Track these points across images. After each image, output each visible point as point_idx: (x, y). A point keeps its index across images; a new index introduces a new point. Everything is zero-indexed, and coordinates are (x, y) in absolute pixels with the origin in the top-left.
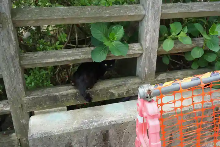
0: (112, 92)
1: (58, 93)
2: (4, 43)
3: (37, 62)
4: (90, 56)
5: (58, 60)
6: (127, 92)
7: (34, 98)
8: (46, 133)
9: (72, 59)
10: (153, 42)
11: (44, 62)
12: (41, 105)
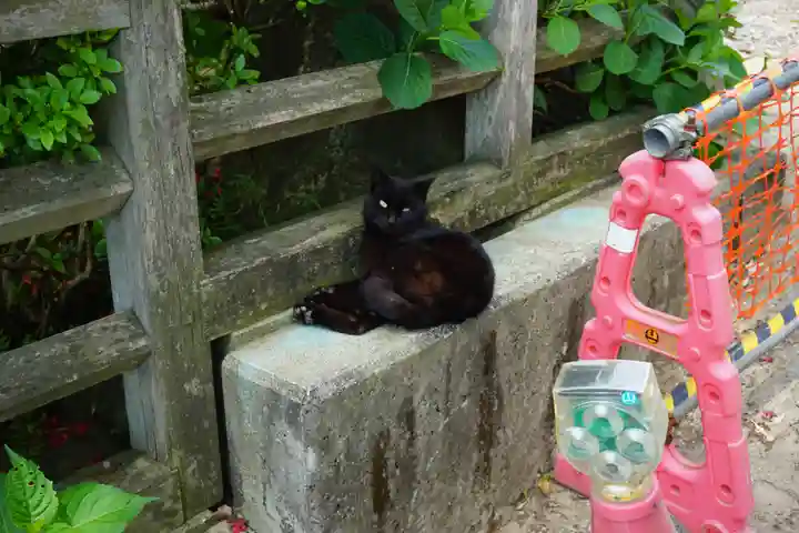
0: (437, 220)
1: (298, 246)
2: (152, 57)
3: (238, 129)
4: (379, 93)
5: (299, 115)
6: (473, 214)
7: (231, 277)
8: (348, 376)
9: (334, 107)
10: (526, 29)
11: (260, 125)
12: (251, 304)
